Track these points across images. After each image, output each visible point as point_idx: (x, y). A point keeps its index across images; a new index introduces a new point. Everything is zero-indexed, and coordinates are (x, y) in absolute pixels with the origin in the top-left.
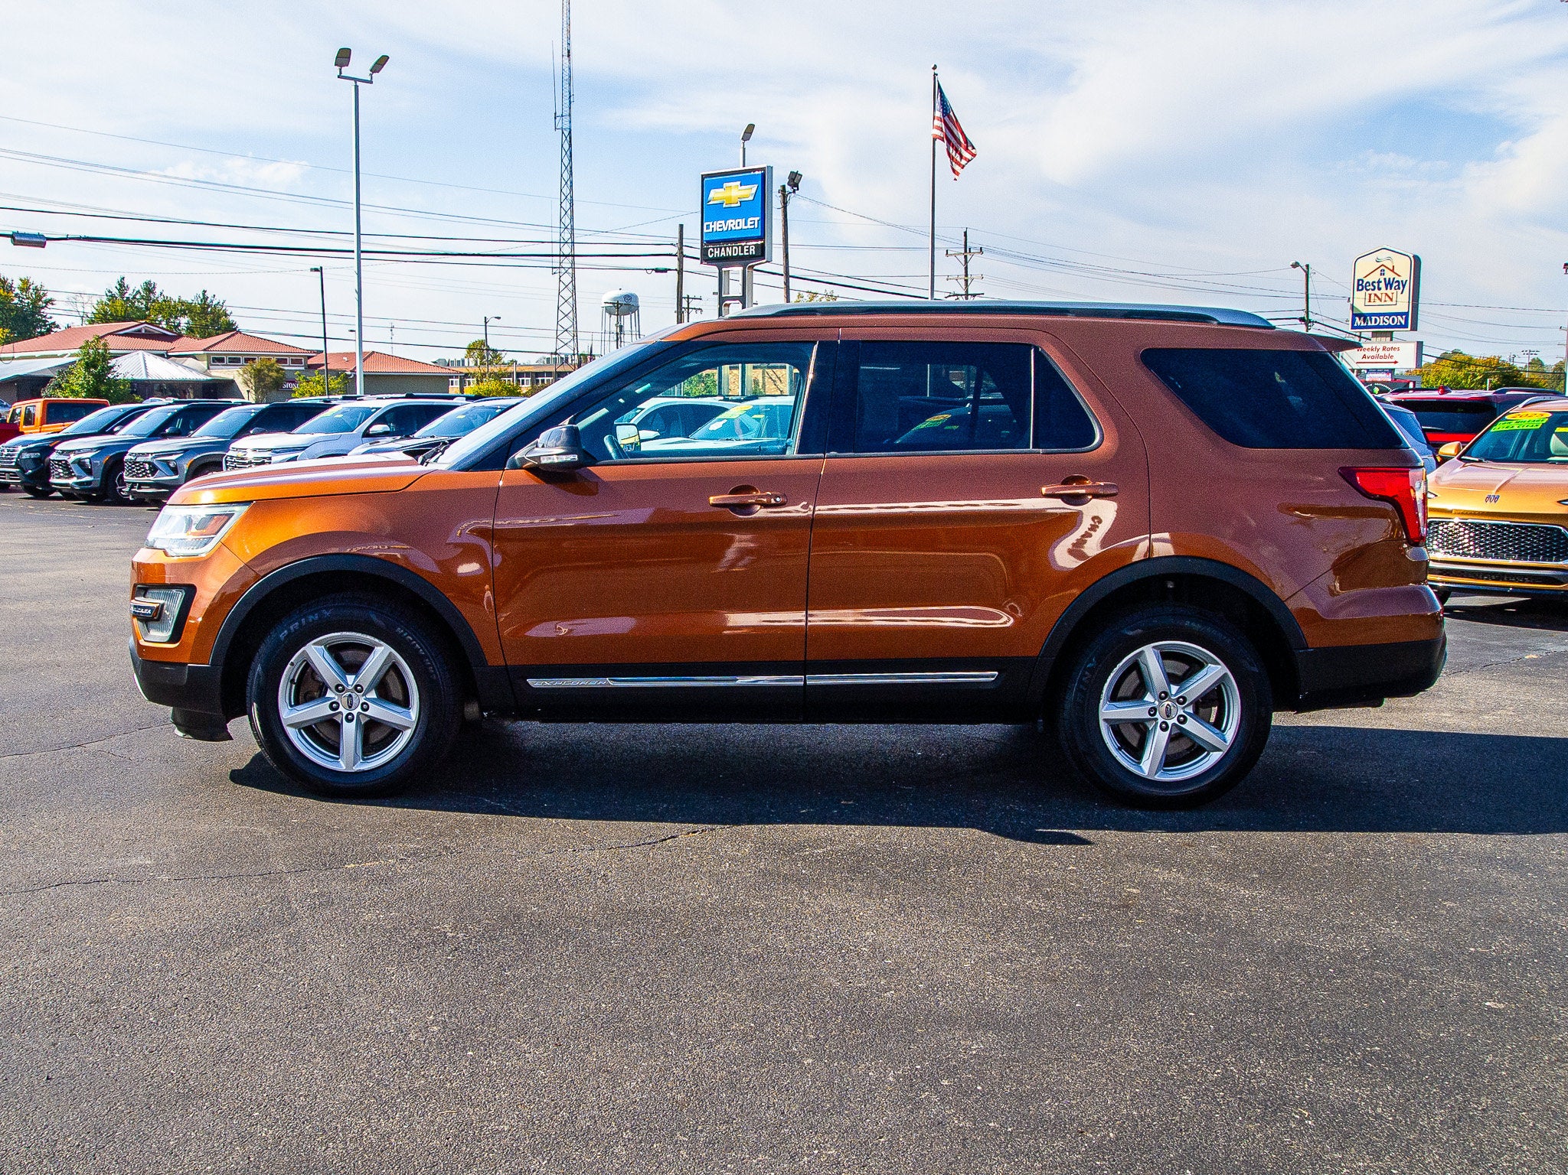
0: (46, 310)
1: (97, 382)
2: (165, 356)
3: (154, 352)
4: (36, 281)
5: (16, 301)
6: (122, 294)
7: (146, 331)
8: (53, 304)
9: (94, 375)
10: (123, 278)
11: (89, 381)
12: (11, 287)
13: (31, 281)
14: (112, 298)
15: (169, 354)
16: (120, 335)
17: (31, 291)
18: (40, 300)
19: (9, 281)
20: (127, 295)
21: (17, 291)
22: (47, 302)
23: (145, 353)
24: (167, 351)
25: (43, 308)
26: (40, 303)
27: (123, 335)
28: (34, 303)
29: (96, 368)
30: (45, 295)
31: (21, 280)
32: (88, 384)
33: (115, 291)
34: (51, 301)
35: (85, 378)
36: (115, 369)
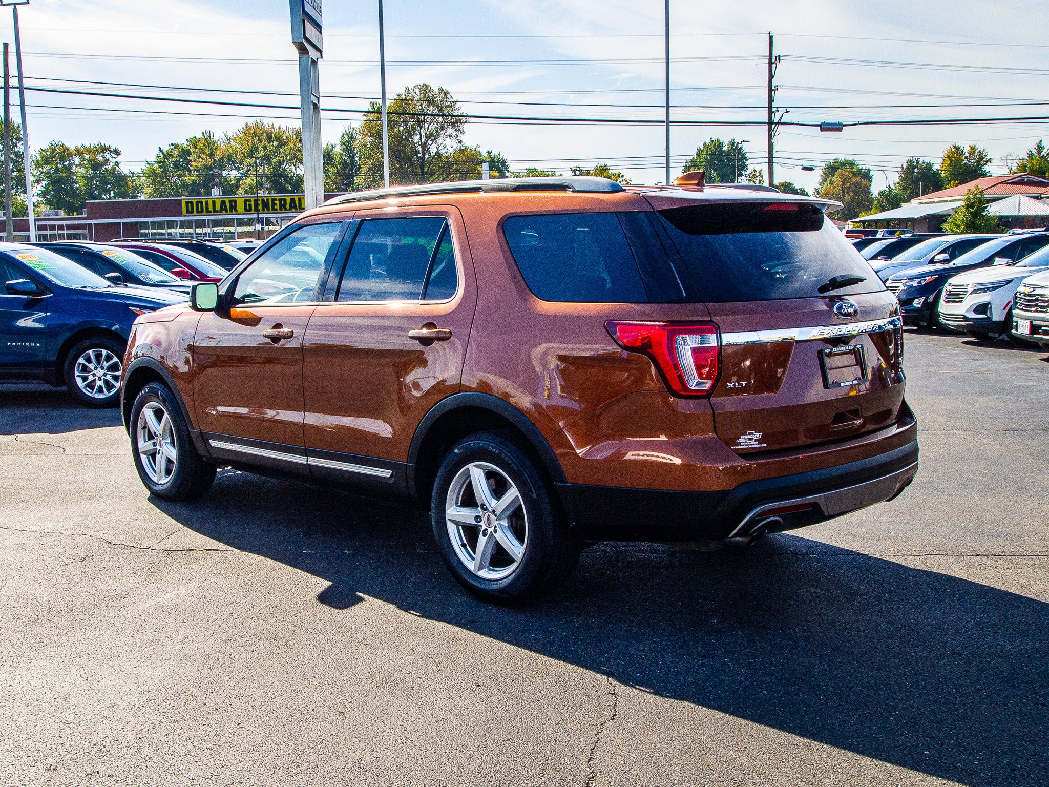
0: (986, 167)
1: (974, 218)
2: (1038, 198)
3: (1028, 195)
4: (980, 147)
5: (965, 161)
6: (1039, 152)
7: (1028, 180)
8: (991, 162)
9: (971, 213)
10: (1041, 141)
11: (967, 218)
12: (963, 152)
13: (977, 147)
14: (1031, 155)
15: (1042, 196)
16: (1007, 184)
17: (976, 153)
18: (982, 159)
19: (962, 148)
20: (1042, 153)
21: (967, 155)
22: (987, 161)
23: (1021, 196)
24: (1041, 194)
25: (984, 165)
26: (982, 162)
27: (1009, 184)
28: (978, 162)
29: (973, 208)
30: (985, 156)
31: (970, 146)
32: (966, 220)
33: (1034, 151)
34: (990, 161)
35: (964, 215)
36: (987, 208)
